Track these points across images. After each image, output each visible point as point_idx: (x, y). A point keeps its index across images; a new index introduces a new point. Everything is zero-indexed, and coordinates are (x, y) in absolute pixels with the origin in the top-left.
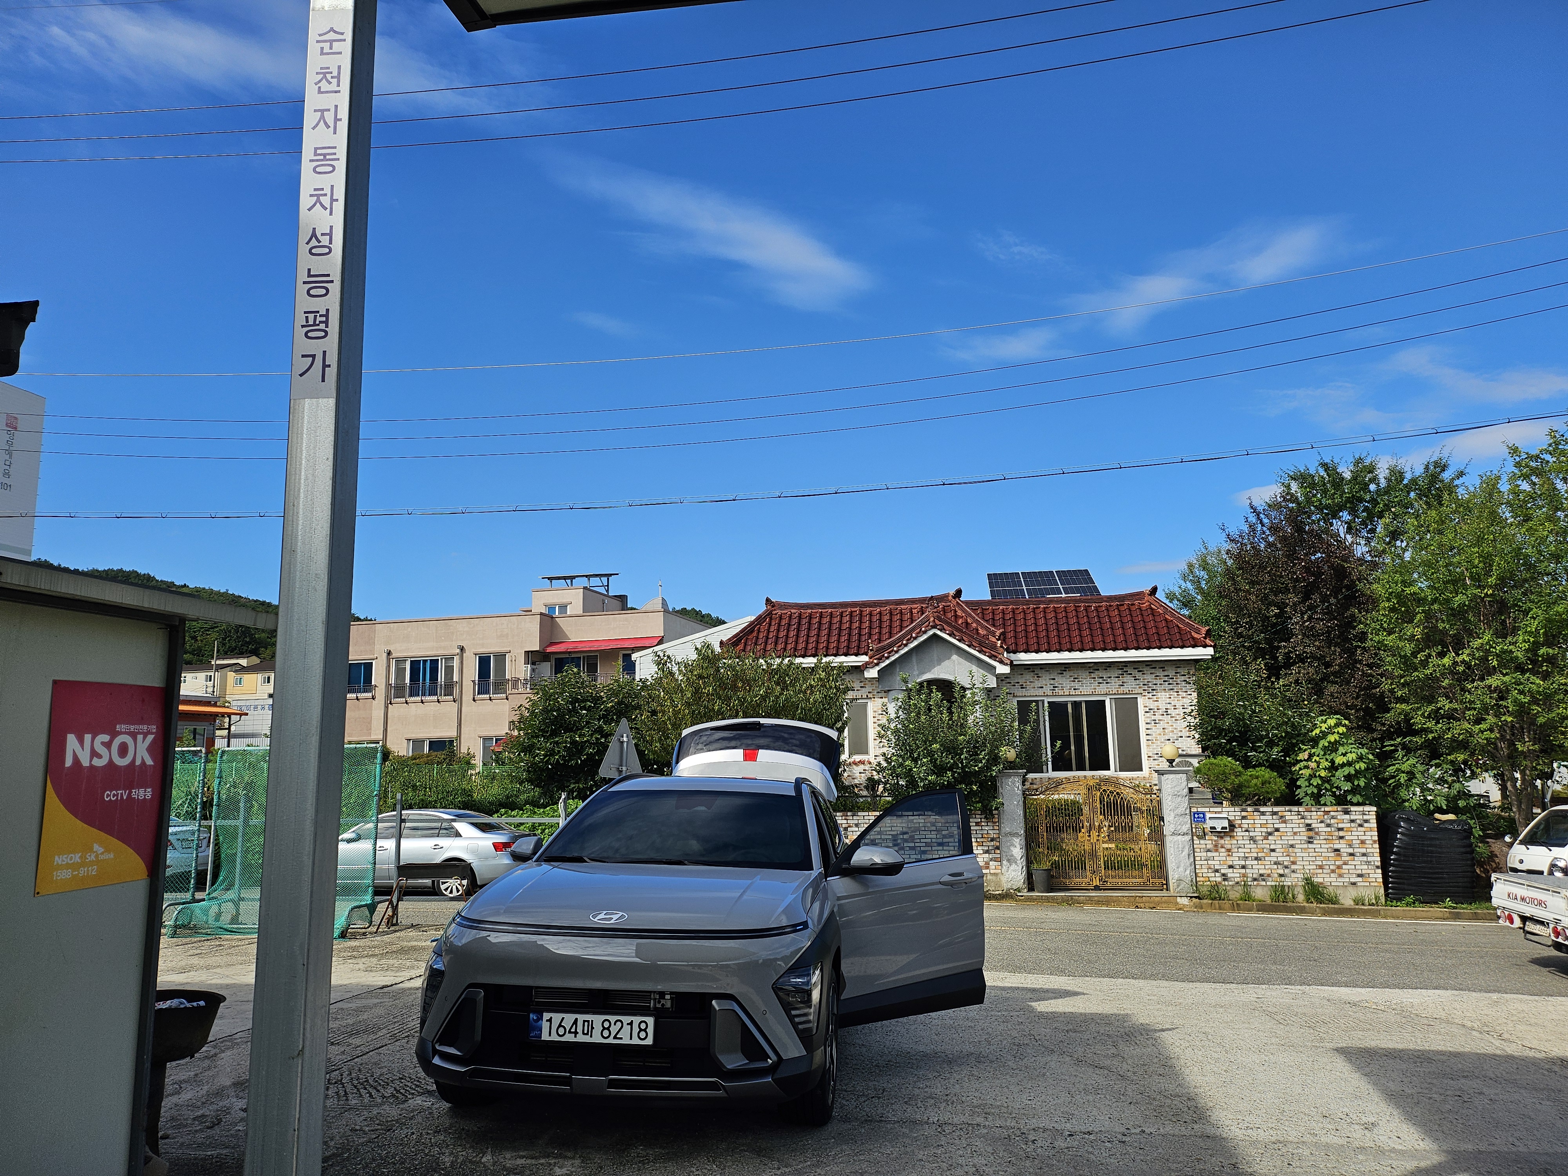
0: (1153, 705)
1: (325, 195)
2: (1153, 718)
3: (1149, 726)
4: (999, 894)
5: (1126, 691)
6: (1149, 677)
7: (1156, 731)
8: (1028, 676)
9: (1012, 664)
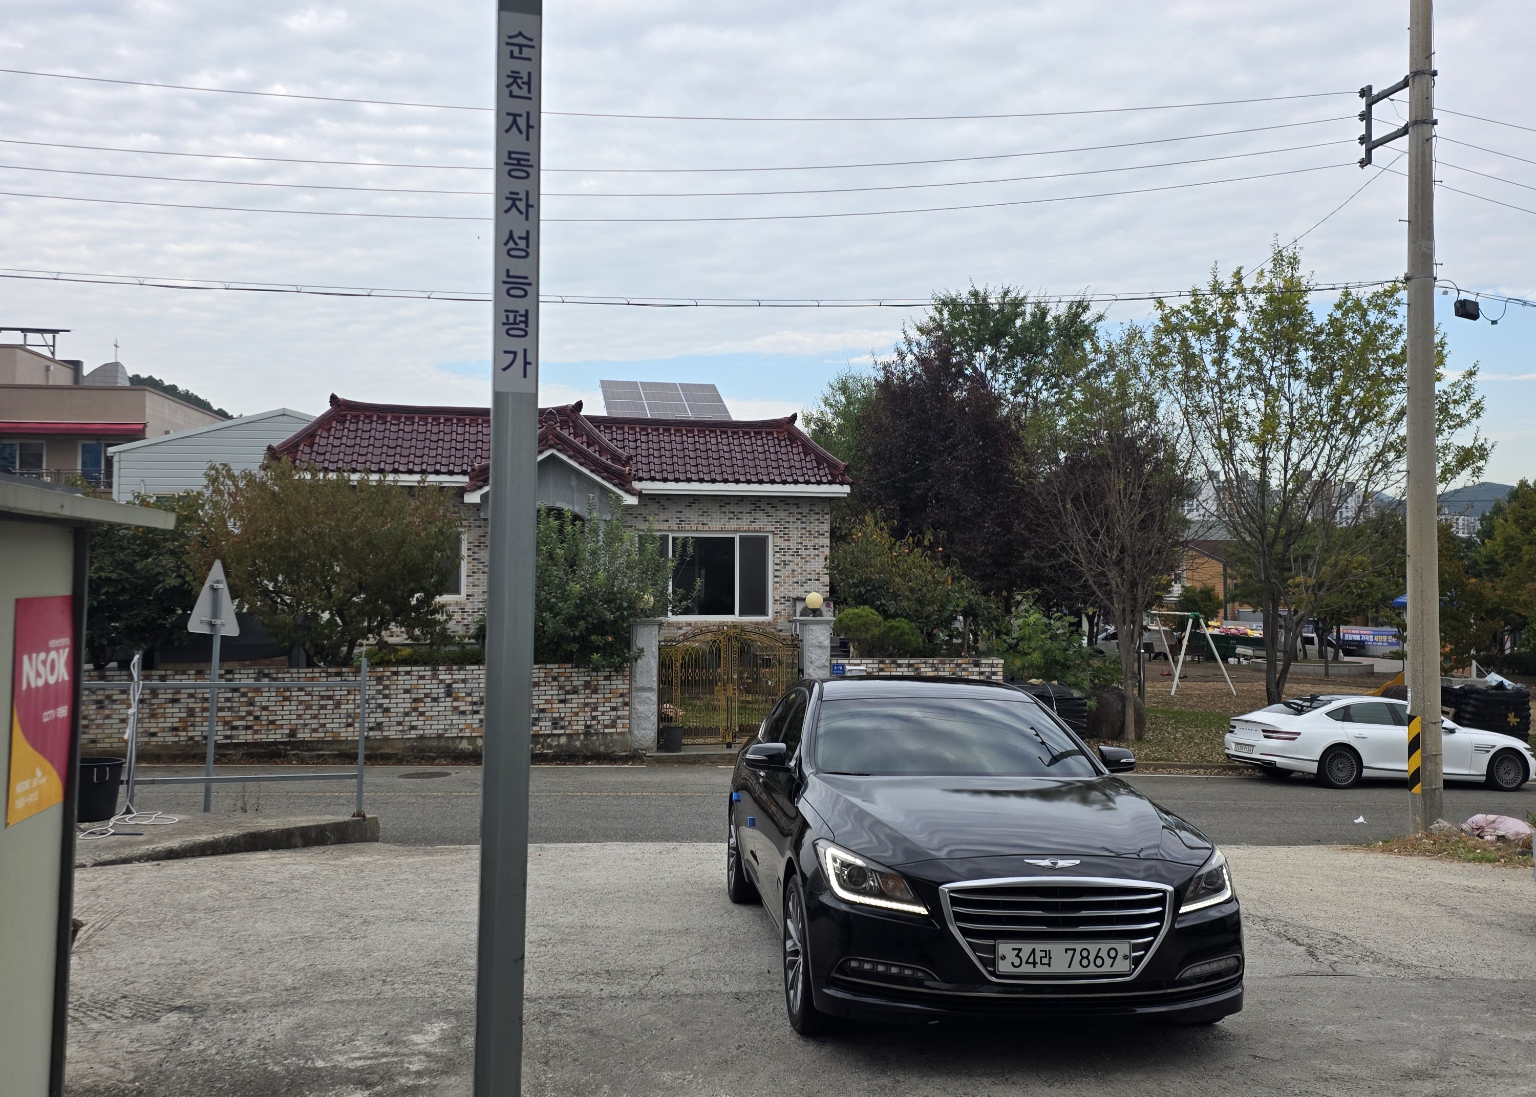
0: (784, 544)
1: (520, 200)
2: (783, 558)
3: (777, 567)
4: (626, 756)
5: (758, 528)
6: (782, 514)
7: (785, 572)
8: (653, 507)
9: (640, 494)
